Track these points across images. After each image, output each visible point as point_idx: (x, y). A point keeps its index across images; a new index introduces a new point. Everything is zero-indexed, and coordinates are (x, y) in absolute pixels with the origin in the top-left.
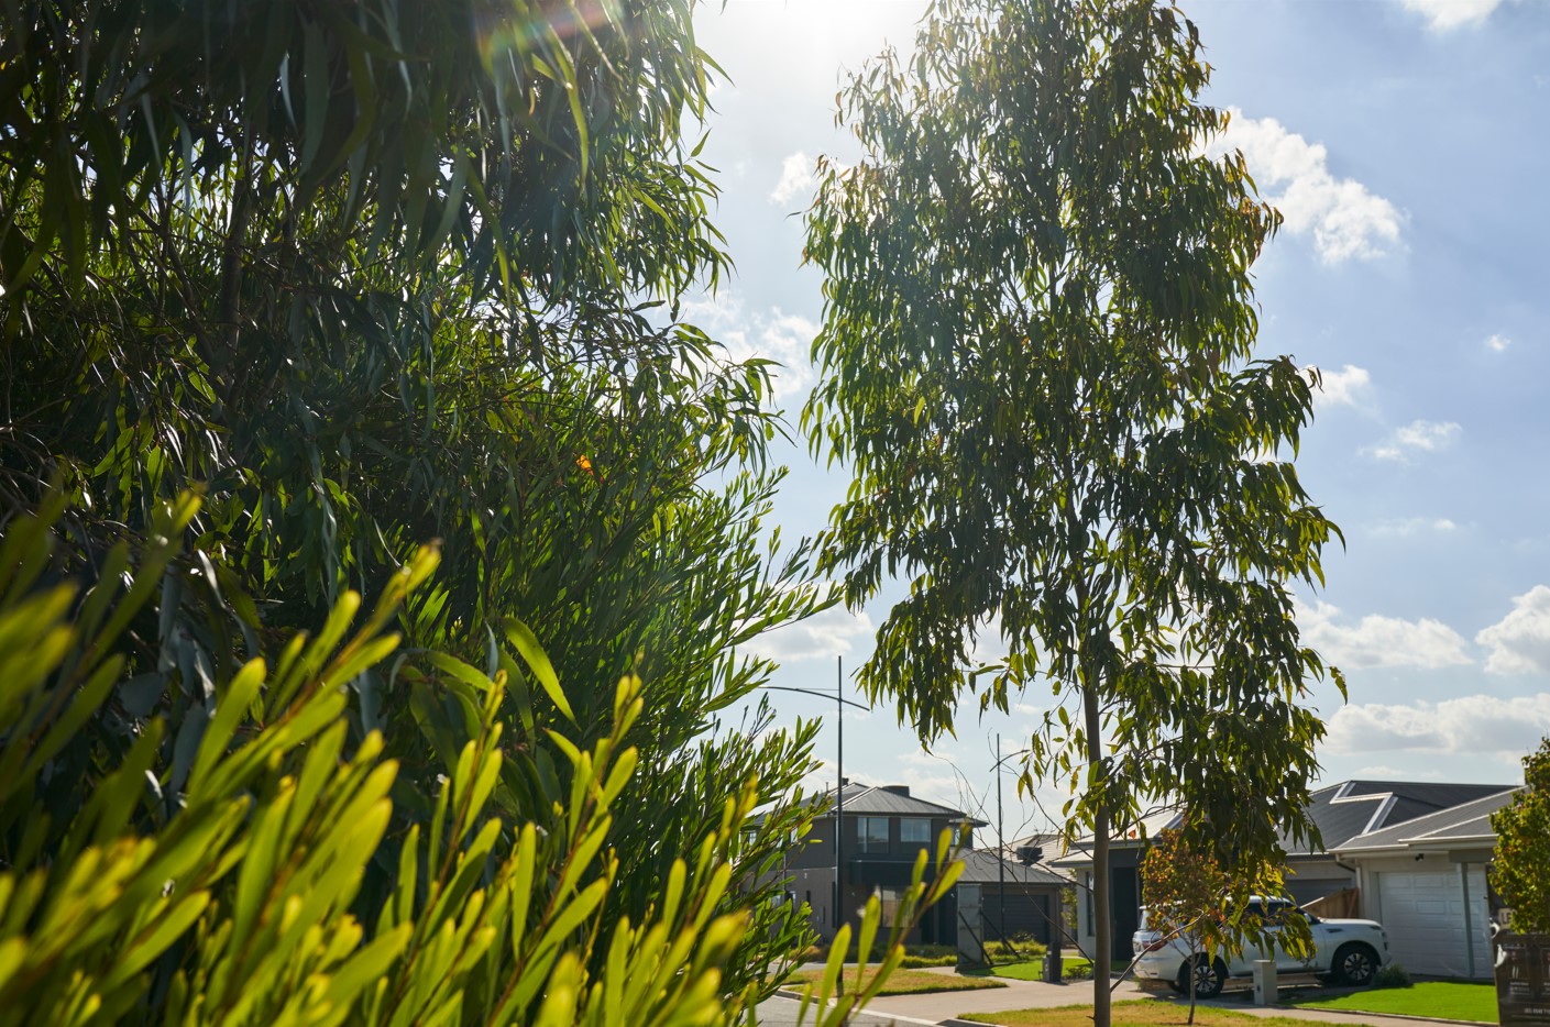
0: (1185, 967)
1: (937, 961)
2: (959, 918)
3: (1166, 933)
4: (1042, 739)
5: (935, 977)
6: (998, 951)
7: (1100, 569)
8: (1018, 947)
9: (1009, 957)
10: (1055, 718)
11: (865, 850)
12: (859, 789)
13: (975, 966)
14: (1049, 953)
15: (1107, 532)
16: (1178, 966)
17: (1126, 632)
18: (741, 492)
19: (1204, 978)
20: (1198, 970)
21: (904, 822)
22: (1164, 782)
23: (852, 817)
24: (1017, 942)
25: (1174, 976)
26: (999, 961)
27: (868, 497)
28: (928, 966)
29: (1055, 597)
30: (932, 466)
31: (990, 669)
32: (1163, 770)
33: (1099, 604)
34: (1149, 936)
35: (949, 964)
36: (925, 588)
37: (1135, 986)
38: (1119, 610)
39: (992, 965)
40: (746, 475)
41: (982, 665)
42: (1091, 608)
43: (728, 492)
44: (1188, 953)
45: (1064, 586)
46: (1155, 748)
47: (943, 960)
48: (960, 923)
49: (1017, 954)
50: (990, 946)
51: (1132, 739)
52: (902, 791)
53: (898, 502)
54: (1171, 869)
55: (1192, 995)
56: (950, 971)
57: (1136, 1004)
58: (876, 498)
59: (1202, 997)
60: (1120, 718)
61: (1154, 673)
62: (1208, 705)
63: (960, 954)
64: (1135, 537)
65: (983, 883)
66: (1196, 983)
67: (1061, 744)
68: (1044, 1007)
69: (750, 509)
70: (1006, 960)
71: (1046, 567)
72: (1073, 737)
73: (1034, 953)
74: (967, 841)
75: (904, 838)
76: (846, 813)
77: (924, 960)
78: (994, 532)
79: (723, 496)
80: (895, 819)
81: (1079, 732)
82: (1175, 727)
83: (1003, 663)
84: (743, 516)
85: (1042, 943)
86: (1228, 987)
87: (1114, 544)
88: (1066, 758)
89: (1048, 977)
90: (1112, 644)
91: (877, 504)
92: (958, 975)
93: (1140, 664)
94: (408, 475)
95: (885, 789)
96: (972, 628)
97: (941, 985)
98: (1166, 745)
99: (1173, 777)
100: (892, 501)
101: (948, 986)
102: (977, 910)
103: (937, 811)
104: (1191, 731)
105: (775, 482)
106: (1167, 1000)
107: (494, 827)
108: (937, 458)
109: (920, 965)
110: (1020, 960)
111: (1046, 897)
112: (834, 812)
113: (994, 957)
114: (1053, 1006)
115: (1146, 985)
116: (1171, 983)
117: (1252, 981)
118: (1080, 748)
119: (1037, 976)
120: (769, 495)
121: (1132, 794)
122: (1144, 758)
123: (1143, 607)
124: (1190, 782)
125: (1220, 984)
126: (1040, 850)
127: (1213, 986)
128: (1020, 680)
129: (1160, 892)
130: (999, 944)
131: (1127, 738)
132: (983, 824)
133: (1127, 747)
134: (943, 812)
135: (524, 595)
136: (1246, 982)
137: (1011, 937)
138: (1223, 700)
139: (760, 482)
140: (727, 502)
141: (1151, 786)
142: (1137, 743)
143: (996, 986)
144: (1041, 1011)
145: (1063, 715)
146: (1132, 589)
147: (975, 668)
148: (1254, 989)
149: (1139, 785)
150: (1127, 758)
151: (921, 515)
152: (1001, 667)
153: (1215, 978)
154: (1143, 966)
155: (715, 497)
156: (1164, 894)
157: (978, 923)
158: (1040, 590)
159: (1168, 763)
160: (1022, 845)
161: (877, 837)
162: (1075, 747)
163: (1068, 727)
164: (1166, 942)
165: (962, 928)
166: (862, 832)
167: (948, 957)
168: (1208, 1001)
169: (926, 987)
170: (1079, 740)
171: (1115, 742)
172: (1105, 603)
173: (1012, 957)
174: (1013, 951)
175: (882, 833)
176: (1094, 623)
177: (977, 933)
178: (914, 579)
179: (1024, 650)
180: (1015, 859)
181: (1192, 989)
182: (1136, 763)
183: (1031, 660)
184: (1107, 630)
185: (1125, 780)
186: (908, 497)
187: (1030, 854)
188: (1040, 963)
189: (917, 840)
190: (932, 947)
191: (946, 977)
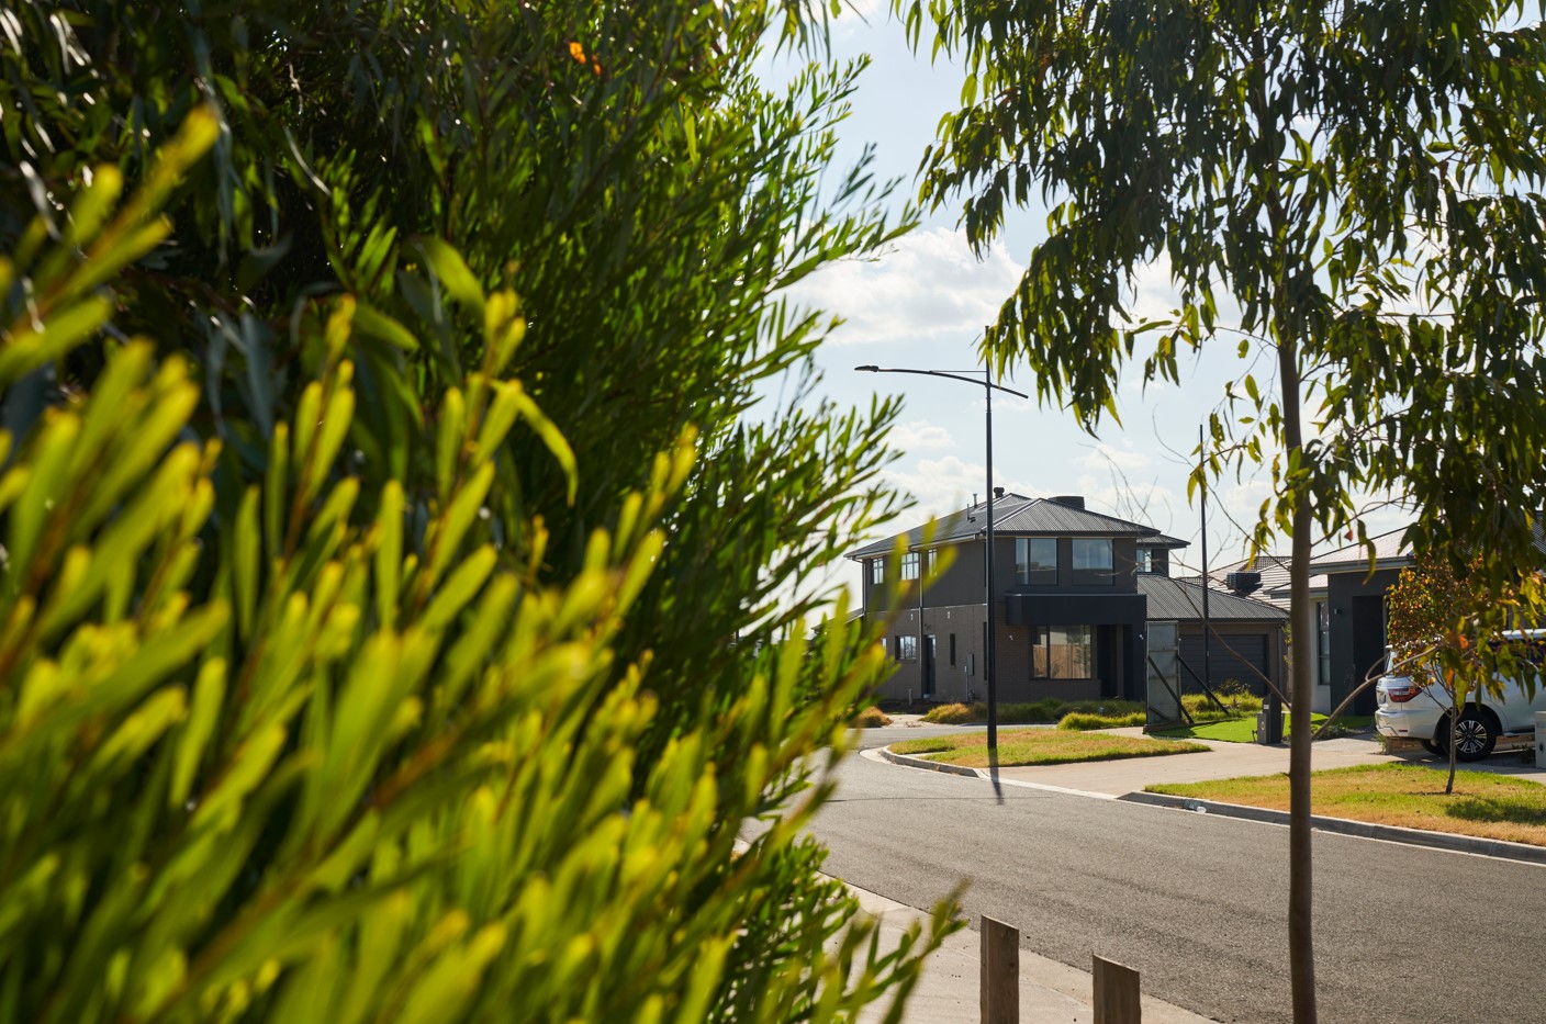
0: (1444, 723)
1: (1120, 720)
2: (1149, 665)
3: (1418, 678)
4: (1221, 421)
5: (1118, 739)
6: (1202, 707)
7: (1301, 185)
8: (1226, 701)
9: (1214, 713)
10: (1240, 390)
11: (1026, 582)
12: (1019, 502)
13: (1170, 726)
14: (1267, 707)
15: (1311, 135)
16: (1436, 721)
17: (1337, 271)
18: (808, 90)
19: (1469, 736)
20: (1462, 725)
21: (1076, 543)
22: (1386, 466)
23: (1010, 537)
24: (1226, 694)
25: (1430, 733)
26: (1200, 718)
27: (987, 98)
28: (1108, 726)
29: (1242, 225)
30: (1069, 53)
31: (1153, 326)
32: (1385, 455)
33: (1299, 235)
34: (1400, 683)
35: (1136, 723)
36: (1065, 221)
37: (1378, 747)
38: (1327, 242)
39: (1192, 724)
40: (813, 68)
41: (1142, 321)
42: (1289, 242)
43: (791, 92)
44: (1449, 704)
45: (1253, 209)
46: (1377, 425)
47: (1128, 718)
48: (1150, 671)
49: (1224, 710)
50: (1190, 700)
51: (1344, 413)
52: (1075, 503)
53: (1027, 108)
54: (1427, 596)
55: (1452, 756)
56: (1137, 732)
57: (1379, 769)
58: (998, 102)
59: (1465, 759)
60: (1328, 386)
61: (1373, 325)
62: (1445, 367)
63: (1150, 710)
64: (1347, 143)
65: (1180, 620)
66: (1457, 742)
67: (1250, 425)
68: (1258, 774)
69: (821, 113)
70: (1211, 717)
71: (1229, 186)
72: (1266, 416)
73: (1247, 708)
74: (1161, 568)
75: (1077, 564)
76: (997, 533)
77: (1103, 719)
78: (1156, 142)
79: (784, 98)
80: (1064, 539)
81: (1274, 409)
82: (1403, 395)
83: (1172, 318)
84: (812, 124)
85: (1259, 695)
86: (1502, 746)
87: (1320, 152)
88: (1256, 445)
89: (1265, 741)
90: (1317, 288)
91: (1000, 109)
92: (1148, 737)
93: (1355, 314)
94: (349, 77)
95: (1051, 501)
96: (1129, 271)
97: (1124, 750)
98: (1389, 421)
99: (1397, 461)
100: (1021, 105)
101: (1134, 750)
102: (1172, 655)
103: (1119, 528)
104: (1421, 401)
105: (851, 74)
106: (1420, 763)
107: (348, 490)
108: (1080, 40)
109: (1098, 726)
110: (1228, 716)
111: (1265, 637)
112: (983, 532)
113: (1195, 713)
114: (1269, 773)
115: (1393, 746)
116: (1426, 743)
117: (1533, 739)
118: (1275, 430)
119: (1250, 737)
120: (845, 93)
121: (1345, 487)
122: (1359, 439)
123: (1359, 236)
124: (1419, 468)
125: (1491, 743)
126: (1258, 577)
127: (1482, 745)
128: (1194, 340)
129: (1412, 625)
130: (1203, 698)
131: (1338, 411)
132: (1182, 544)
133: (1336, 425)
134: (1129, 529)
135: (495, 230)
136: (1527, 739)
137: (1217, 689)
138: (1466, 358)
139: (833, 76)
140: (789, 105)
141: (1370, 475)
142: (1350, 417)
143: (1196, 750)
144: (1254, 779)
145: (1251, 385)
146: (1345, 212)
147: (1136, 325)
148: (1537, 749)
149: (1354, 474)
150: (1339, 439)
151: (1059, 121)
152: (1168, 323)
153: (1484, 736)
154: (1389, 719)
155: (774, 100)
156: (1416, 628)
157: (1173, 671)
158: (1221, 218)
159: (1391, 444)
160: (1234, 570)
161: (1042, 564)
162: (1269, 429)
163: (1259, 404)
164: (1418, 691)
165: (1153, 678)
166: (1022, 558)
167: (1134, 715)
168: (1476, 765)
169: (1104, 752)
170: (1274, 420)
171: (1323, 418)
172: (1308, 233)
173: (1219, 714)
174: (1221, 707)
175: (1046, 557)
176: (1293, 260)
177: (1173, 684)
178: (1052, 208)
179: (1199, 299)
180: (1225, 589)
181: (1453, 750)
182: (1349, 445)
183: (1208, 314)
184: (1310, 270)
185: (1334, 468)
186: (1041, 97)
187: (1244, 582)
188: (1254, 721)
189: (1096, 566)
190: (1114, 703)
191: (1132, 740)
